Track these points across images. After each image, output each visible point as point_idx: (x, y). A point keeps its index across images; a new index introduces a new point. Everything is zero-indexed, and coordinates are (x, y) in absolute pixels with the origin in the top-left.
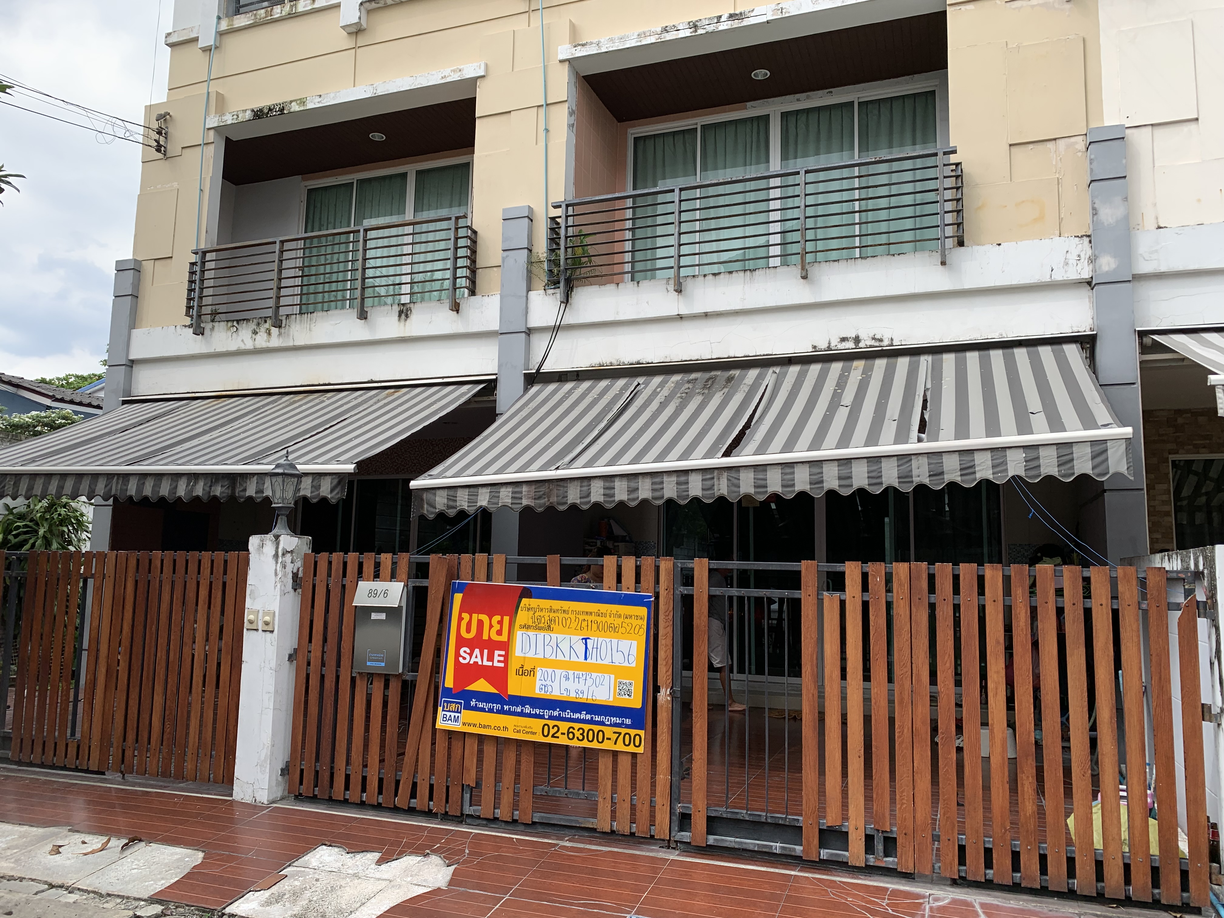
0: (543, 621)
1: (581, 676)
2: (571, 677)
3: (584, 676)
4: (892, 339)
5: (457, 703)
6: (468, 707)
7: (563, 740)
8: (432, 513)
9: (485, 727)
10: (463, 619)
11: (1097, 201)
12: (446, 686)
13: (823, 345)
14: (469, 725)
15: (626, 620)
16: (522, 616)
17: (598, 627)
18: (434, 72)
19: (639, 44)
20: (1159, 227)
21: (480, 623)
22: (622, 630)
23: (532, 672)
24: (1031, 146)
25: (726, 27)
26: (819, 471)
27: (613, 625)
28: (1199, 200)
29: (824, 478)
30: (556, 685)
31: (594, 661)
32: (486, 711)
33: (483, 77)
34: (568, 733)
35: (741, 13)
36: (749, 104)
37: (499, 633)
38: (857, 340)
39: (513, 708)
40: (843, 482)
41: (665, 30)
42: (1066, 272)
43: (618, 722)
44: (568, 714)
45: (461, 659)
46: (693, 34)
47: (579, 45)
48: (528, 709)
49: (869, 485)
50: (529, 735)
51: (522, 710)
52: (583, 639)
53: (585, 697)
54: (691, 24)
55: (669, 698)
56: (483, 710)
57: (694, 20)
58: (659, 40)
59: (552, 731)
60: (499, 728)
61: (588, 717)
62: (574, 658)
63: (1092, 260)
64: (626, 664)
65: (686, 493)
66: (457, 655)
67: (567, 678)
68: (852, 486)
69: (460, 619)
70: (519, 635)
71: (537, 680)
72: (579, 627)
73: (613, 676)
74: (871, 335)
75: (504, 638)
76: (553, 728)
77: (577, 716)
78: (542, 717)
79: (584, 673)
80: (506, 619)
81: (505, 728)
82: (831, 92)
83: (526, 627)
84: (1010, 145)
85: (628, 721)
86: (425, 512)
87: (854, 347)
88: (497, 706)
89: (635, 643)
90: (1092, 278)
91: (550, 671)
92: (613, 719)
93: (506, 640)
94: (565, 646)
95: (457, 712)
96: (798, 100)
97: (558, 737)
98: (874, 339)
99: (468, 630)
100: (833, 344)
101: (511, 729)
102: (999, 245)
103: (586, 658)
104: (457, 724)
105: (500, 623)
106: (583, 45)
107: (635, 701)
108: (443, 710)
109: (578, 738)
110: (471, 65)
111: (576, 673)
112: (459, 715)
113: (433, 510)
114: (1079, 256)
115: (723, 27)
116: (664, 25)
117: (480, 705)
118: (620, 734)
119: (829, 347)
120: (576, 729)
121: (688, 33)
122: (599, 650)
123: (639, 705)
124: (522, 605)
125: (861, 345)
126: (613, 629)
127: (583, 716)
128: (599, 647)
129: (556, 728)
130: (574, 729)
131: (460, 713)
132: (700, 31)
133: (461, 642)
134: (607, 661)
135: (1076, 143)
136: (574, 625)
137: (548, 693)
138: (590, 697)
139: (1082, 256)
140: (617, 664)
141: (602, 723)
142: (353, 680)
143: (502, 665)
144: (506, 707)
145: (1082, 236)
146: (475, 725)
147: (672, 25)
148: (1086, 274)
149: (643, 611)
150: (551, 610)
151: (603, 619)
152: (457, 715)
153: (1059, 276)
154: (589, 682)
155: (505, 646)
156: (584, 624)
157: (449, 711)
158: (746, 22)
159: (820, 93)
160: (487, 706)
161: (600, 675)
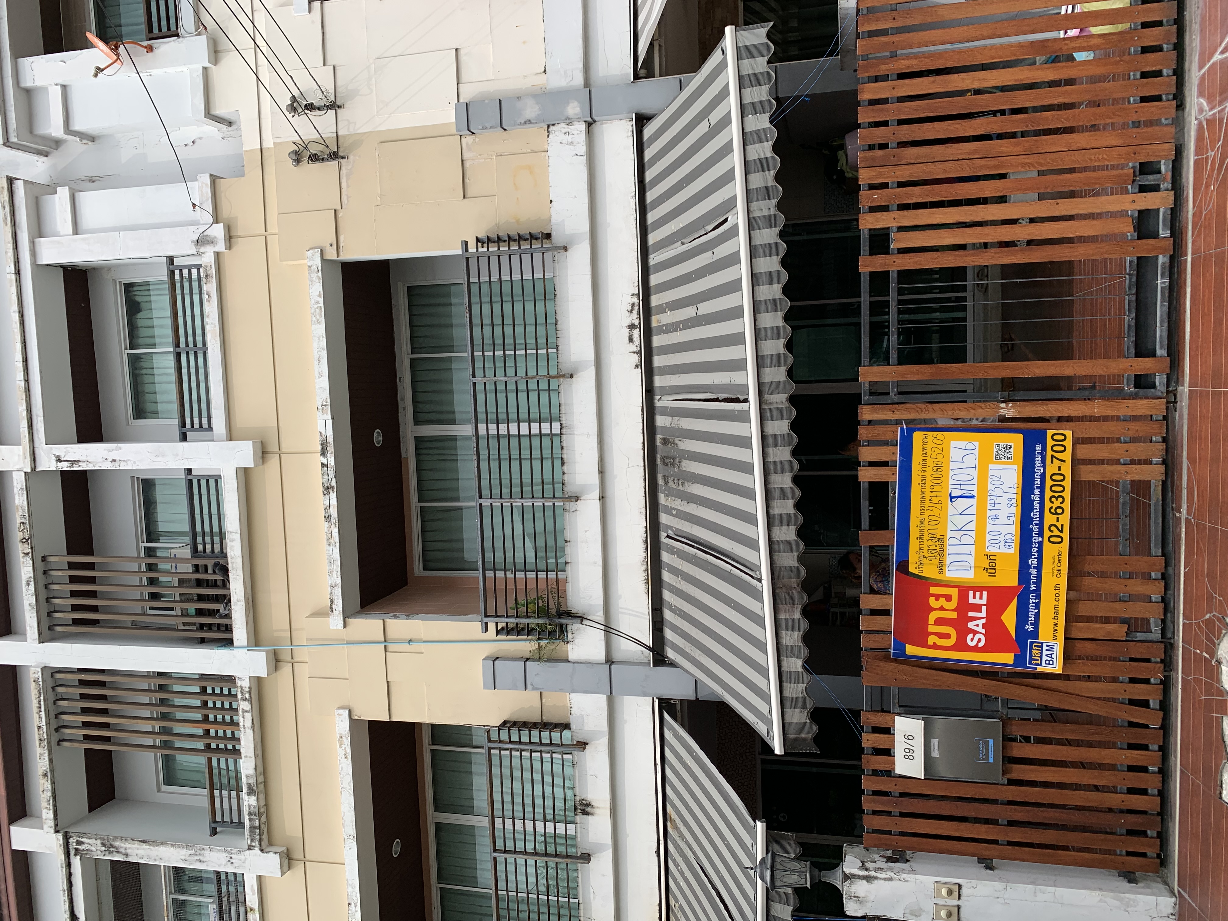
0: (933, 547)
1: (992, 502)
2: (994, 513)
3: (992, 498)
4: (633, 295)
5: (1031, 648)
6: (1035, 634)
7: (1065, 520)
8: (811, 727)
9: (1056, 612)
10: (934, 643)
11: (518, 122)
12: (1012, 662)
13: (635, 358)
14: (1055, 631)
15: (929, 454)
16: (929, 571)
17: (938, 484)
18: (340, 768)
19: (338, 544)
20: (545, 71)
21: (939, 622)
22: (939, 457)
23: (992, 557)
24: (467, 181)
25: (333, 458)
26: (763, 303)
27: (935, 468)
28: (524, 42)
29: (771, 298)
30: (1004, 530)
31: (975, 488)
32: (1039, 612)
33: (350, 712)
34: (1056, 514)
35: (322, 444)
36: (403, 455)
37: (949, 598)
38: (632, 327)
39: (1033, 579)
40: (775, 279)
41: (328, 518)
42: (578, 143)
43: (1040, 459)
44: (1035, 515)
45: (981, 645)
46: (335, 490)
47: (331, 606)
48: (1033, 561)
49: (778, 255)
50: (1062, 558)
51: (1035, 568)
52: (951, 501)
53: (1015, 496)
54: (325, 492)
55: (1010, 405)
56: (1037, 615)
57: (321, 489)
58: (337, 524)
59: (1056, 532)
60: (1057, 596)
61: (1037, 492)
62: (973, 510)
63: (569, 122)
64: (976, 452)
65: (786, 437)
66: (975, 649)
67: (996, 517)
68: (778, 271)
69: (935, 646)
70: (950, 575)
71: (998, 551)
72: (939, 506)
73: (991, 466)
74: (628, 314)
75: (954, 592)
76: (1052, 531)
77: (1036, 505)
78: (1041, 544)
79: (989, 498)
80: (933, 590)
81: (1057, 587)
82: (400, 379)
83: (941, 567)
84: (464, 197)
85: (1039, 448)
86: (810, 736)
87: (638, 329)
88: (1032, 599)
89: (953, 444)
90: (585, 122)
91: (988, 537)
92: (1037, 464)
93: (957, 589)
94: (960, 521)
95: (1042, 647)
96: (404, 409)
97: (1062, 525)
98: (631, 312)
99: (947, 636)
100: (635, 349)
101: (1056, 581)
102: (551, 201)
103: (973, 497)
104: (1055, 647)
105: (937, 597)
106: (332, 602)
107: (1016, 441)
108: (1041, 665)
109: (1061, 503)
110: (337, 725)
111: (989, 507)
112: (1044, 645)
113: (808, 725)
114: (565, 133)
115: (331, 461)
116: (323, 519)
117: (1032, 619)
118: (1053, 456)
119: (637, 353)
120: (1051, 505)
121: (333, 496)
122: (962, 483)
123: (1020, 437)
124: (916, 572)
125: (636, 322)
126: (938, 468)
127: (1036, 498)
128: (959, 483)
129: (1053, 528)
130: (1051, 508)
131: (1042, 643)
132: (334, 483)
133: (961, 645)
134: (974, 473)
135: (467, 144)
136: (936, 512)
137: (1014, 538)
138: (1015, 491)
139: (566, 130)
140: (977, 462)
141: (1043, 476)
142: (1012, 782)
143: (985, 594)
144: (1033, 587)
145: (548, 132)
146: (1056, 625)
147: (324, 512)
148: (582, 126)
149: (918, 436)
150: (921, 538)
151: (929, 479)
152: (1045, 648)
153: (582, 149)
154: (998, 492)
155: (964, 590)
156: (935, 500)
157: (1041, 657)
158: (330, 439)
159: (399, 388)
160: (1033, 611)
161: (990, 480)
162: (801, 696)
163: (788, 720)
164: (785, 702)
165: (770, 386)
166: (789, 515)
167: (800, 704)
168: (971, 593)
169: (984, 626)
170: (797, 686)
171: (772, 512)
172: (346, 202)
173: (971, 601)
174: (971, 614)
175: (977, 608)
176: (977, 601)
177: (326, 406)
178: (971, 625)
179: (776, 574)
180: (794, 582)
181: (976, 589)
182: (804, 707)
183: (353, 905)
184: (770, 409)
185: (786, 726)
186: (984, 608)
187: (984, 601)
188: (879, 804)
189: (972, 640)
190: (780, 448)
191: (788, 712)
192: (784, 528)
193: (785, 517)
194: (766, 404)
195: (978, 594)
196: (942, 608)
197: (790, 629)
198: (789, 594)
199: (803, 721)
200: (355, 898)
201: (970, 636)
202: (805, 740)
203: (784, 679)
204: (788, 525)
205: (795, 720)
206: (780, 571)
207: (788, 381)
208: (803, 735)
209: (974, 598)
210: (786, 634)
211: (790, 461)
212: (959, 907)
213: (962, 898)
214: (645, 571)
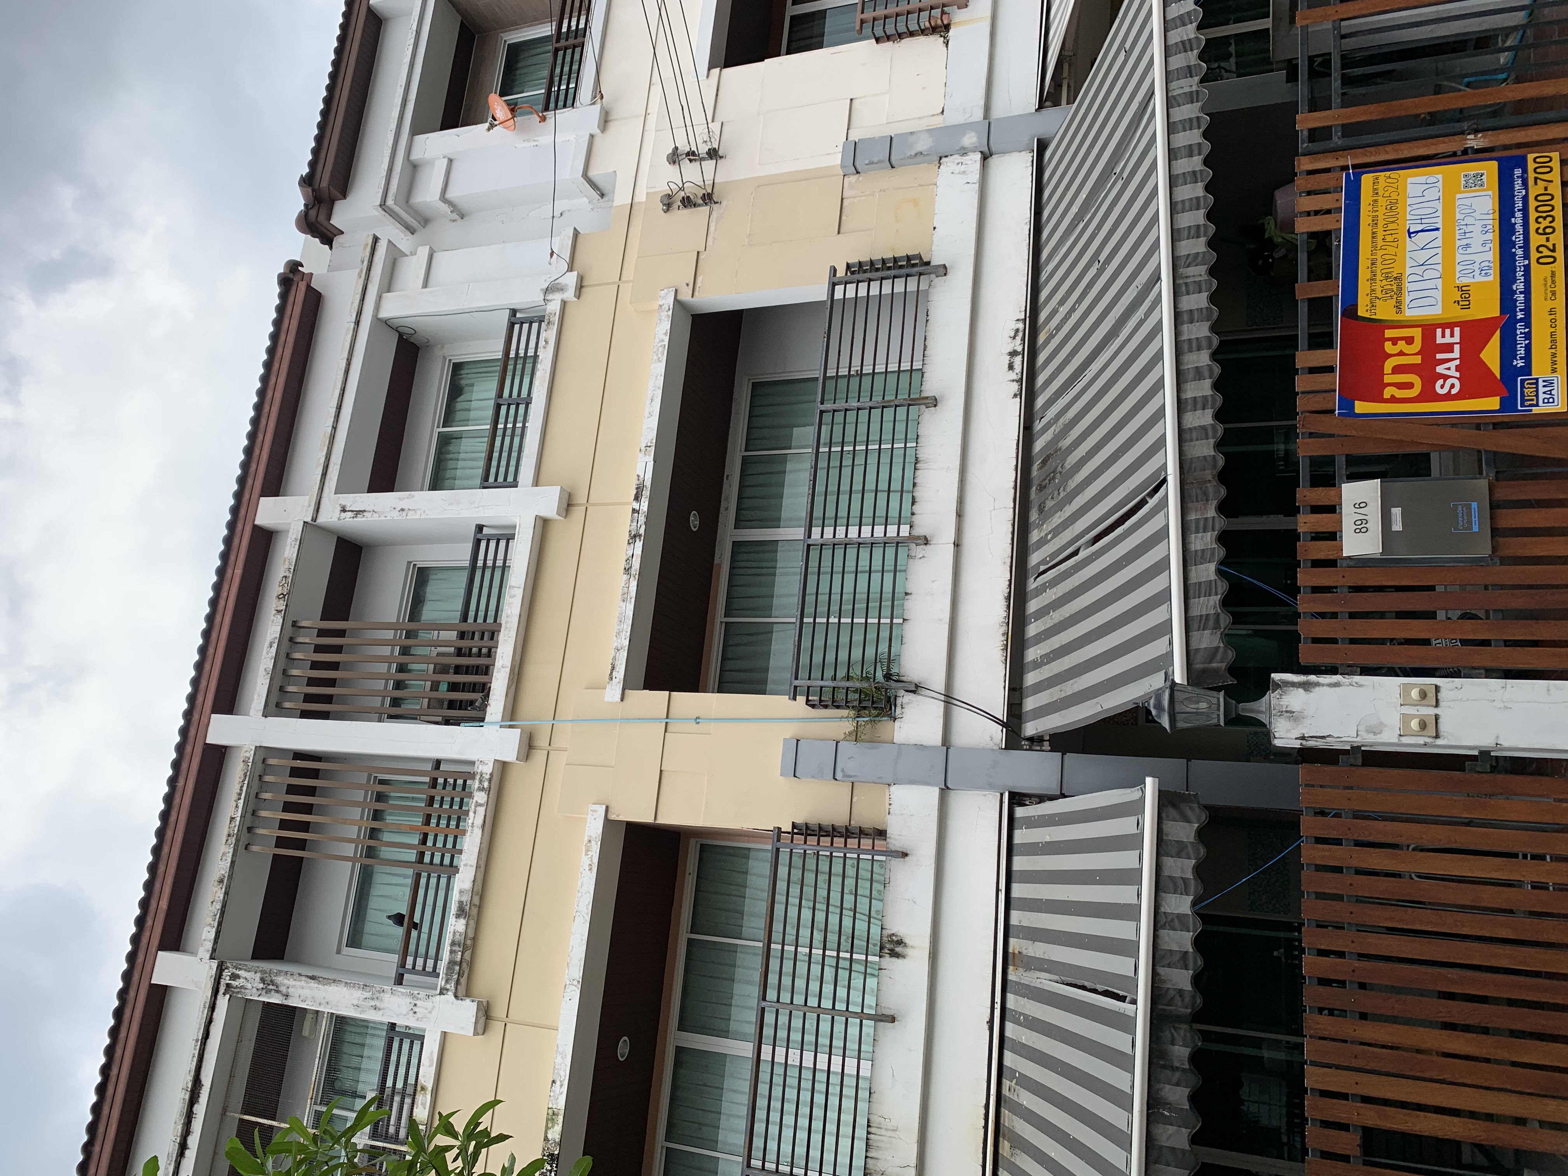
0: (1389, 287)
1: (1462, 231)
2: (1464, 242)
3: (1461, 227)
4: (1018, 320)
5: (1522, 387)
6: (1527, 370)
7: (1558, 238)
8: (1225, 653)
9: (1554, 341)
10: (1392, 396)
11: (909, 154)
12: (1498, 407)
13: (1015, 387)
14: (1554, 363)
15: (1381, 193)
16: (1384, 312)
17: (1393, 222)
18: (580, 883)
19: (633, 600)
20: (943, 112)
21: (1397, 370)
22: (1394, 196)
23: (1464, 289)
24: (844, 218)
25: (647, 503)
26: (1181, 176)
27: (1389, 207)
28: (924, 88)
29: (1190, 170)
30: (1478, 258)
31: (1440, 220)
32: (1530, 344)
33: (607, 808)
34: (1545, 234)
35: (637, 488)
36: (716, 561)
37: (1410, 340)
38: (1013, 354)
39: (1520, 306)
40: (1196, 151)
41: (627, 570)
42: (972, 172)
43: (1520, 182)
44: (1519, 238)
45: (1454, 391)
46: (642, 538)
47: (611, 673)
48: (1519, 286)
49: (1199, 128)
50: (1557, 279)
51: (1521, 293)
52: (1410, 237)
53: (1491, 222)
54: (631, 541)
55: (1480, 135)
56: (1528, 348)
57: (627, 537)
58: (637, 576)
59: (1546, 252)
60: (1553, 322)
61: (1519, 214)
62: (1438, 242)
63: (964, 152)
64: (1440, 184)
65: (1204, 311)
66: (1448, 397)
67: (1468, 246)
68: (1199, 144)
69: (1393, 400)
70: (1410, 313)
71: (1473, 280)
72: (1395, 244)
73: (1458, 196)
74: (1010, 340)
75: (1417, 333)
76: (1541, 252)
77: (1519, 228)
78: (1527, 269)
79: (1457, 228)
80: (1389, 333)
81: (1552, 312)
82: (728, 476)
83: (1398, 307)
84: (839, 233)
85: (1518, 172)
86: (1223, 665)
87: (1021, 356)
88: (1520, 329)
89: (1410, 180)
90: (981, 152)
91: (1458, 268)
92: (1517, 187)
93: (1420, 329)
94: (1422, 256)
95: (1537, 383)
96: (727, 509)
97: (1554, 245)
98: (1014, 338)
99: (1409, 386)
100: (1015, 377)
101: (1550, 304)
102: (935, 228)
103: (1437, 229)
104: (1555, 382)
105: (1394, 341)
106: (613, 668)
107: (1490, 169)
108: (1537, 405)
109: (1551, 222)
110: (588, 825)
111: (1458, 237)
112: (1540, 381)
113: (1221, 650)
114: (958, 164)
115: (644, 506)
116: (623, 570)
117: (1521, 352)
118: (1536, 179)
119: (1017, 381)
120: (1538, 226)
121: (639, 544)
122: (1423, 217)
123: (1495, 164)
124: (1367, 315)
125: (1019, 349)
126: (1392, 206)
127: (1518, 220)
128: (1420, 217)
129: (1541, 249)
130: (1539, 228)
131: (1537, 379)
132: (642, 531)
133: (1428, 395)
134: (1439, 206)
135: (850, 183)
136: (1392, 250)
137: (1492, 265)
138: (1491, 217)
139: (959, 161)
140: (1441, 194)
141: (1525, 199)
142: (1506, 561)
143: (1457, 330)
144: (1520, 315)
145: (940, 163)
146: (1554, 355)
147: (625, 563)
148: (978, 156)
149: (1367, 180)
150: (1373, 279)
151: (1381, 218)
152: (1541, 384)
153: (975, 176)
154: (1468, 220)
155: (1429, 329)
156: (1389, 238)
157: (1537, 396)
158: (648, 483)
159: (725, 486)
160: (1521, 343)
161: (1457, 210)
162: (1213, 612)
163: (1194, 645)
164: (1190, 622)
165: (1187, 259)
166: (1205, 398)
167: (1211, 623)
168: (1439, 331)
169: (1458, 368)
170: (1208, 601)
171: (1184, 396)
172: (711, 244)
173: (1439, 340)
174: (1439, 356)
175: (1449, 348)
176: (1448, 340)
177: (650, 447)
178: (1440, 369)
179: (1186, 467)
180: (1208, 474)
181: (1444, 326)
182: (1217, 626)
183: (558, 1083)
184: (1186, 284)
185: (1192, 654)
186: (1457, 348)
187: (1457, 339)
188: (1322, 604)
189: (1442, 387)
190: (1197, 324)
191: (1195, 635)
192: (1199, 413)
193: (1199, 400)
194: (1182, 278)
195: (1448, 332)
196: (1401, 353)
197: (1201, 530)
198: (1201, 489)
199: (1215, 644)
200: (562, 1073)
201: (1441, 382)
202: (1216, 671)
203: (1191, 593)
204: (1204, 409)
205: (1203, 645)
206: (1191, 464)
207: (1208, 251)
208: (1214, 665)
209: (1443, 336)
210: (1196, 537)
211: (1208, 337)
212: (1437, 717)
213: (1441, 704)
214: (1003, 634)
